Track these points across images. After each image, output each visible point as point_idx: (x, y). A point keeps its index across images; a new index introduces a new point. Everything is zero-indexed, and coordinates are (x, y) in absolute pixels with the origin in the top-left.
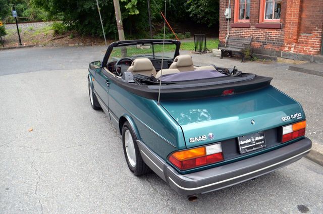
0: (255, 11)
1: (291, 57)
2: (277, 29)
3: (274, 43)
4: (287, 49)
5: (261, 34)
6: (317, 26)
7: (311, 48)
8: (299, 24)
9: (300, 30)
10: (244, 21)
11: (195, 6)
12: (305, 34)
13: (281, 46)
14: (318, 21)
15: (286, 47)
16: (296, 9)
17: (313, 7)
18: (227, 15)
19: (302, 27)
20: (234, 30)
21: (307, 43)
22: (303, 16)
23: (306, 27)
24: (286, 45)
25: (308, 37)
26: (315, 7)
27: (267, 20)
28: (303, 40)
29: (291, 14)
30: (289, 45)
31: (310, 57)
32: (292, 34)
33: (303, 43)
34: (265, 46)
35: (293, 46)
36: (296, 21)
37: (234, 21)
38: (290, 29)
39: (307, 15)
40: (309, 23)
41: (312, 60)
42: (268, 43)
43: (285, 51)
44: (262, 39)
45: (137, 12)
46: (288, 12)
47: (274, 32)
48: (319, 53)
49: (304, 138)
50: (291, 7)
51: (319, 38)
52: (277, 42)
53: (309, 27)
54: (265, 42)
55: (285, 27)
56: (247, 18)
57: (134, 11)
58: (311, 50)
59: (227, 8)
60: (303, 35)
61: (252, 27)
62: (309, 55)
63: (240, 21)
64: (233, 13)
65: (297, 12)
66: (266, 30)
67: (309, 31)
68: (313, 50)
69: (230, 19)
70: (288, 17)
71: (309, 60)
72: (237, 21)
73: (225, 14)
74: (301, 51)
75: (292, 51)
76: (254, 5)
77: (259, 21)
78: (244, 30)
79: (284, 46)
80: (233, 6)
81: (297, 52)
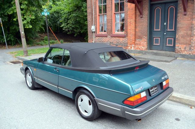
0: (109, 27)
1: (132, 52)
2: (123, 37)
3: (122, 45)
4: (130, 48)
5: (114, 40)
6: (144, 35)
8: (135, 34)
9: (136, 38)
10: (103, 33)
11: (66, 23)
12: (138, 40)
13: (126, 46)
14: (144, 33)
16: (133, 27)
17: (141, 26)
18: (93, 30)
19: (137, 36)
20: (97, 38)
21: (140, 44)
22: (137, 30)
23: (139, 36)
25: (140, 41)
26: (143, 26)
27: (116, 33)
29: (130, 29)
30: (131, 46)
31: (142, 52)
32: (132, 40)
33: (138, 44)
35: (133, 46)
36: (134, 33)
37: (97, 33)
39: (139, 30)
40: (140, 34)
41: (144, 53)
42: (119, 45)
43: (129, 49)
44: (115, 42)
45: (31, 27)
46: (129, 28)
47: (121, 39)
48: (147, 49)
49: (169, 87)
50: (130, 26)
51: (146, 41)
52: (124, 44)
54: (117, 45)
55: (127, 36)
56: (105, 31)
57: (29, 26)
58: (143, 48)
59: (93, 25)
60: (137, 40)
61: (109, 37)
62: (142, 51)
63: (101, 33)
64: (96, 29)
65: (134, 28)
66: (117, 38)
67: (140, 38)
69: (94, 32)
70: (129, 31)
71: (142, 53)
72: (99, 33)
73: (92, 29)
74: (137, 49)
75: (133, 49)
76: (109, 24)
77: (112, 33)
78: (104, 38)
79: (128, 46)
80: (96, 25)
81: (135, 49)
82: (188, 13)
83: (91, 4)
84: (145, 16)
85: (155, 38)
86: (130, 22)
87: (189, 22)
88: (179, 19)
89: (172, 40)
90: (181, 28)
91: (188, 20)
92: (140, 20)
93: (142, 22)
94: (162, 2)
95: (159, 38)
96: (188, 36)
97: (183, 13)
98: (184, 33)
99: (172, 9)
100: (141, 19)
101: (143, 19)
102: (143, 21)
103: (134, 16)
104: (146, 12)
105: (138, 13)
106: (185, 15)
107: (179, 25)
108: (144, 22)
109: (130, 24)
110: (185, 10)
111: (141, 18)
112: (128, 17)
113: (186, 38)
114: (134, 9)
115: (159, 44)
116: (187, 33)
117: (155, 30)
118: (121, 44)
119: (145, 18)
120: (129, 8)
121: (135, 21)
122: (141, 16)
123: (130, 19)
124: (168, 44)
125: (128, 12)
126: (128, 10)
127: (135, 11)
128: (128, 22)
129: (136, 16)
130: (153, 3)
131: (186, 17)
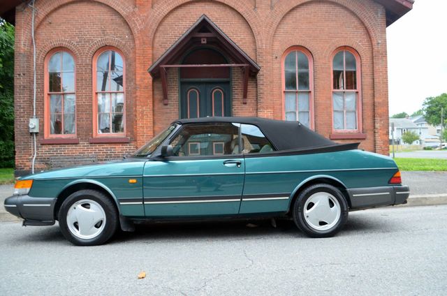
2: (123, 143)
10: (62, 136)
16: (150, 122)
18: (33, 128)
20: (45, 148)
22: (156, 129)
27: (103, 135)
29: (143, 127)
36: (151, 133)
37: (45, 136)
38: (143, 142)
39: (160, 128)
46: (140, 124)
47: (119, 148)
50: (142, 119)
55: (136, 141)
56: (67, 132)
59: (32, 118)
61: (83, 143)
63: (54, 136)
64: (42, 125)
66: (105, 146)
69: (36, 133)
72: (48, 136)
73: (31, 126)
76: (84, 116)
77: (92, 135)
78: (67, 146)
80: (40, 116)
82: (248, 101)
83: (29, 67)
84: (173, 101)
85: (190, 143)
87: (250, 114)
88: (235, 110)
92: (162, 109)
93: (167, 113)
94: (202, 80)
95: (198, 143)
97: (242, 101)
99: (218, 94)
100: (165, 107)
101: (168, 106)
102: (168, 111)
103: (150, 101)
104: (174, 96)
105: (159, 96)
106: (245, 103)
108: (172, 113)
109: (142, 116)
110: (245, 96)
111: (166, 105)
112: (138, 103)
114: (150, 87)
119: (173, 106)
120: (140, 85)
121: (153, 111)
122: (166, 101)
123: (142, 106)
124: (216, 153)
125: (135, 93)
126: (135, 88)
127: (153, 91)
128: (138, 112)
129: (153, 102)
130: (185, 80)
131: (246, 106)
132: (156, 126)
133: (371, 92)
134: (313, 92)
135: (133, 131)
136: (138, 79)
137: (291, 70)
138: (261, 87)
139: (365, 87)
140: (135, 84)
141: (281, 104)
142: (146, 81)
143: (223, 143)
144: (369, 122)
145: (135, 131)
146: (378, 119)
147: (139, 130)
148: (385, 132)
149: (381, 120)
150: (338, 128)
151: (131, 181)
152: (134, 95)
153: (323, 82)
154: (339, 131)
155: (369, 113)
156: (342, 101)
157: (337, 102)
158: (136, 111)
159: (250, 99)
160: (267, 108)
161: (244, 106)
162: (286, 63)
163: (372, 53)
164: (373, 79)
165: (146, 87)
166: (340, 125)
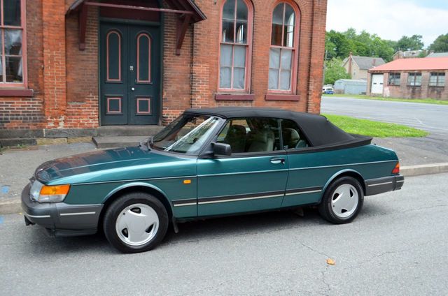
1: (62, 135)
2: (24, 97)
4: (52, 125)
6: (91, 92)
7: (91, 120)
8: (66, 90)
9: (68, 98)
12: (74, 103)
13: (41, 122)
14: (91, 86)
15: (51, 121)
16: (62, 71)
17: (81, 69)
19: (70, 94)
21: (79, 115)
22: (69, 80)
23: (75, 94)
24: (49, 119)
25: (79, 106)
26: (85, 69)
28: (74, 110)
29: (53, 77)
30: (55, 119)
31: (91, 131)
32: (59, 104)
33: (73, 115)
34: (6, 125)
35: (62, 119)
36: (63, 86)
38: (53, 97)
39: (74, 79)
40: (80, 89)
42: (12, 119)
43: (49, 128)
46: (48, 73)
47: (18, 104)
48: (100, 124)
50: (52, 67)
51: (96, 106)
53: (80, 94)
54: (5, 119)
55: (42, 94)
58: (91, 122)
60: (72, 104)
62: (90, 128)
65: (62, 74)
67: (80, 98)
68: (94, 122)
74: (75, 125)
75: (62, 126)
79: (47, 122)
81: (70, 127)
82: (182, 52)
84: (91, 46)
85: (108, 99)
86: (52, 57)
87: (183, 68)
88: (166, 62)
89: (147, 101)
90: (171, 78)
91: (184, 65)
92: (77, 55)
93: (83, 60)
94: (126, 21)
95: (120, 99)
96: (185, 94)
97: (174, 51)
98: (177, 88)
99: (144, 40)
100: (81, 53)
101: (85, 52)
102: (85, 58)
103: (62, 44)
104: (93, 39)
106: (178, 55)
107: (167, 73)
108: (90, 60)
109: (52, 63)
110: (179, 46)
111: (83, 50)
112: (45, 45)
113: (181, 97)
114: (62, 26)
115: (120, 112)
116: (182, 89)
117: (108, 80)
118: (15, 117)
119: (91, 52)
121: (66, 56)
122: (82, 45)
123: (52, 50)
124: (140, 111)
125: (42, 31)
126: (42, 25)
127: (66, 30)
128: (45, 58)
129: (66, 45)
130: (106, 19)
131: (179, 58)
132: (69, 76)
133: (307, 51)
134: (250, 47)
135: (38, 83)
136: (45, 13)
137: (229, 19)
138: (198, 37)
139: (303, 46)
140: (41, 19)
141: (217, 59)
142: (57, 17)
143: (149, 99)
144: (303, 83)
145: (41, 82)
146: (312, 81)
147: (48, 81)
148: (318, 95)
149: (315, 82)
150: (272, 88)
151: (185, 182)
152: (40, 34)
153: (262, 36)
154: (274, 91)
155: (303, 74)
156: (278, 58)
157: (274, 59)
158: (43, 56)
159: (185, 50)
160: (203, 62)
161: (176, 57)
162: (224, 10)
163: (313, 9)
164: (311, 38)
165: (57, 25)
166: (275, 85)
